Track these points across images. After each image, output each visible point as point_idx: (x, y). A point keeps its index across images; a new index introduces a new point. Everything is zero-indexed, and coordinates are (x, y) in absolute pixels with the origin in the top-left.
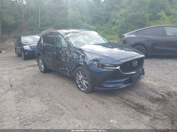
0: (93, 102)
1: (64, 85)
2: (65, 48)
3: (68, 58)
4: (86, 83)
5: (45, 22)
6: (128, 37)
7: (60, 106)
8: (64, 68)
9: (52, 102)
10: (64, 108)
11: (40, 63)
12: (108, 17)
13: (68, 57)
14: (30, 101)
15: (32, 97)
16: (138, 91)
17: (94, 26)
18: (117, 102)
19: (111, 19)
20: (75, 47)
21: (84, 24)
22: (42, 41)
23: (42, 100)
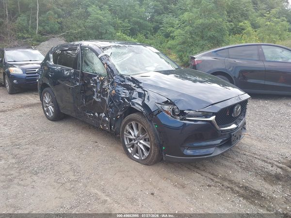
0: (163, 184)
1: (97, 146)
2: (100, 76)
3: (107, 97)
4: (144, 146)
5: (48, 26)
6: (203, 61)
7: (99, 193)
8: (96, 114)
9: (81, 185)
10: (108, 198)
11: (47, 102)
12: (157, 24)
13: (107, 94)
14: (33, 183)
15: (36, 174)
16: (237, 159)
17: (135, 39)
18: (208, 183)
19: (162, 28)
20: (122, 76)
21: (117, 34)
22: (52, 60)
23: (59, 181)
